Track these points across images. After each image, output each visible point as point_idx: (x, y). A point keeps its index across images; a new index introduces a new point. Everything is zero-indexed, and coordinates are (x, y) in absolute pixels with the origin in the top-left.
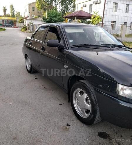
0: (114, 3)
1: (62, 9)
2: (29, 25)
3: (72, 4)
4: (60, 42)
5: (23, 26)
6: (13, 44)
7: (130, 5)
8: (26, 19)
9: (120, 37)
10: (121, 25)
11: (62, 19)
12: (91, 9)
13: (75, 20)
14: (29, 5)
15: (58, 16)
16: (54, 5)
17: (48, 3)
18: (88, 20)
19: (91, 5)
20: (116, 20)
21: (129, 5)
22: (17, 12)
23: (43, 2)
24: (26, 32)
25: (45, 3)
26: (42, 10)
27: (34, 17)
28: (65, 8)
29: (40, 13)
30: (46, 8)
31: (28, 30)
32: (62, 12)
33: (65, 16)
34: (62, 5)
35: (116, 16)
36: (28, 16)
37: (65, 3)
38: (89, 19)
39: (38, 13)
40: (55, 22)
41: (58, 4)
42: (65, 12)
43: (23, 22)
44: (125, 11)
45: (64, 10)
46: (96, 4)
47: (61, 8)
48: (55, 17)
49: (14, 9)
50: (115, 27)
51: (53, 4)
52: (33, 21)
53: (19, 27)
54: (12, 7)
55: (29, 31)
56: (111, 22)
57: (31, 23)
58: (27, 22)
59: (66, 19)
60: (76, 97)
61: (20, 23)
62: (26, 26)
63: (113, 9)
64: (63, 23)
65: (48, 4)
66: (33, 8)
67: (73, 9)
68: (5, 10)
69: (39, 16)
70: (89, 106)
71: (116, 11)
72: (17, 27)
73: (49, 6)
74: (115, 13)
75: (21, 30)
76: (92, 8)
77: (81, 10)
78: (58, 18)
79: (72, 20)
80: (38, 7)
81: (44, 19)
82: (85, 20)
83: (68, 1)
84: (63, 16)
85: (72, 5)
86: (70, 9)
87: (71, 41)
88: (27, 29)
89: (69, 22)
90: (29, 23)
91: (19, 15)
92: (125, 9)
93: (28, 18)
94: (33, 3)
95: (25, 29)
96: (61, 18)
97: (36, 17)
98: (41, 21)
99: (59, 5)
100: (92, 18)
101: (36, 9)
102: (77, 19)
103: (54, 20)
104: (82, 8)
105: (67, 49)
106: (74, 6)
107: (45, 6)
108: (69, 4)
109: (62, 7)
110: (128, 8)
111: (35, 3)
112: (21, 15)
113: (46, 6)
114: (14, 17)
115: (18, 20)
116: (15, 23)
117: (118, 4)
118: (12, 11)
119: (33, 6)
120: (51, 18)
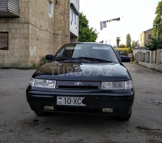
2: (136, 55)
14: (145, 32)
22: (134, 41)
31: (135, 61)
36: (137, 45)
43: (132, 52)
49: (131, 39)
52: (142, 51)
54: (128, 37)
58: (135, 52)
62: (134, 57)
68: (118, 41)
80: (155, 34)
90: (137, 53)
94: (149, 30)
111: (152, 29)
118: (128, 42)
119: (150, 34)
120: (155, 45)
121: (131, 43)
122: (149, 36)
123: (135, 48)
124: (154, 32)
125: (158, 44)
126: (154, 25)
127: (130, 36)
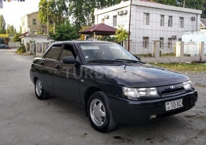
0: (144, 13)
1: (76, 22)
2: (28, 44)
3: (90, 14)
4: (76, 59)
5: (20, 46)
6: (9, 70)
7: (165, 16)
8: (24, 36)
9: (154, 57)
10: (153, 42)
11: (76, 35)
12: (115, 22)
13: (95, 36)
14: (29, 16)
15: (71, 31)
16: (64, 16)
17: (56, 13)
18: (112, 36)
19: (115, 17)
20: (149, 35)
21: (163, 15)
22: (9, 25)
23: (49, 12)
24: (24, 54)
25: (52, 13)
26: (48, 23)
27: (35, 33)
28: (81, 20)
29: (44, 27)
30: (53, 20)
31: (27, 52)
32: (77, 26)
33: (80, 31)
34: (77, 17)
35: (149, 31)
36: (28, 32)
37: (80, 13)
38: (113, 34)
39: (41, 27)
40: (68, 39)
41: (70, 15)
42: (80, 26)
43: (20, 40)
44: (160, 24)
45: (79, 23)
46: (121, 15)
47: (75, 20)
48: (67, 32)
49: (5, 22)
50: (148, 45)
51: (63, 14)
52: (35, 39)
53: (13, 48)
55: (29, 52)
56: (142, 39)
57: (33, 41)
58: (25, 41)
59: (83, 35)
60: (93, 109)
61: (15, 41)
62: (25, 46)
63: (144, 21)
64: (79, 40)
65: (56, 15)
66: (34, 20)
67: (91, 21)
69: (43, 31)
70: (104, 113)
71: (148, 23)
72: (10, 48)
73: (57, 17)
74: (147, 27)
75: (17, 52)
76: (116, 20)
77: (102, 24)
78: (71, 33)
79: (90, 36)
80: (42, 19)
81: (51, 36)
82: (107, 36)
83: (84, 11)
84: (77, 31)
85: (90, 16)
86: (87, 21)
87: (87, 57)
88: (25, 51)
89: (86, 39)
90: (29, 42)
91: (13, 30)
92: (160, 21)
93: (27, 35)
94: (34, 13)
95: (23, 50)
96: (75, 33)
97: (39, 33)
98: (47, 39)
99: (72, 16)
100: (116, 33)
101: (38, 22)
102: (97, 34)
103: (65, 37)
104: (103, 20)
105: (83, 65)
106: (93, 17)
107: (52, 18)
108: (86, 15)
109: (76, 18)
110: (164, 19)
111: (37, 13)
112: (15, 30)
113: (54, 18)
114: (5, 33)
115: (12, 38)
116: (7, 43)
117: (150, 14)
118: (1, 25)
119: (34, 18)
120: (61, 34)
121: (6, 27)
122: (33, 20)
123: (26, 35)
124: (40, 17)
125: (63, 33)
126: (40, 9)
127: (3, 18)
